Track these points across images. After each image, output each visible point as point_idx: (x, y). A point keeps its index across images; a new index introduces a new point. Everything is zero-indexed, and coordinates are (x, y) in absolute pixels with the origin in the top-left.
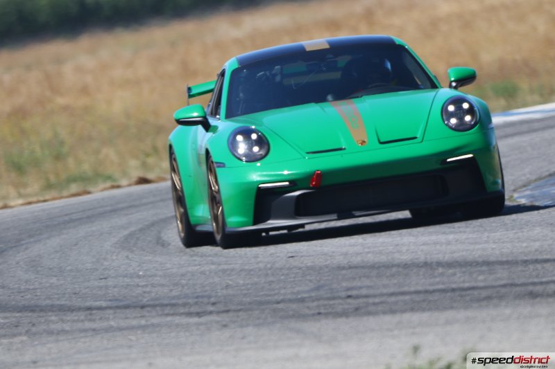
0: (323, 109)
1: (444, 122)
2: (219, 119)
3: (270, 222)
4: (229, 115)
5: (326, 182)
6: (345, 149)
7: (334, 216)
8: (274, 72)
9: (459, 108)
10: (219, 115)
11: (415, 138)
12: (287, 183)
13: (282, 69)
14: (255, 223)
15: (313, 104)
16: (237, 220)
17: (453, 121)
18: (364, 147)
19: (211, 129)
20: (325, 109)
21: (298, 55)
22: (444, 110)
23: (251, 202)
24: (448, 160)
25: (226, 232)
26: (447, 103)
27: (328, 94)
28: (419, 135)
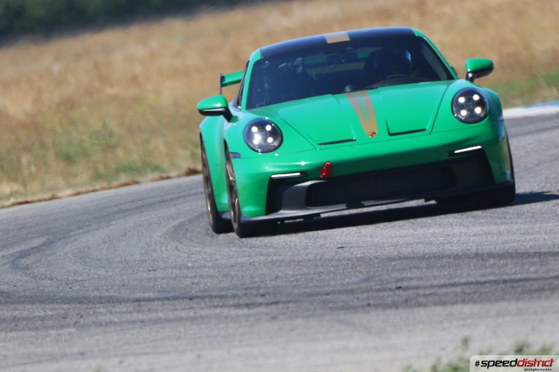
0: (338, 101)
1: (454, 115)
2: (240, 110)
3: (281, 212)
4: (250, 106)
5: (335, 173)
6: (355, 140)
7: (344, 206)
8: (295, 64)
9: (469, 99)
10: (240, 105)
11: (424, 130)
12: (298, 174)
13: (303, 61)
14: (267, 213)
15: (330, 96)
16: (251, 210)
17: (464, 113)
18: (375, 138)
19: (232, 119)
20: (341, 101)
21: (319, 47)
22: (454, 102)
23: (264, 192)
24: (456, 152)
25: (241, 222)
26: (457, 95)
27: (345, 86)
28: (428, 127)
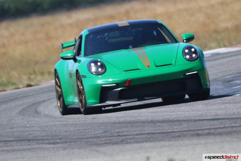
0: (129, 52)
1: (184, 57)
2: (81, 57)
3: (107, 102)
4: (86, 55)
5: (132, 84)
6: (140, 69)
7: (136, 100)
8: (105, 36)
9: (190, 51)
10: (81, 55)
11: (171, 64)
12: (115, 85)
13: (108, 35)
14: (100, 103)
15: (124, 50)
16: (92, 101)
17: (188, 57)
18: (149, 69)
19: (77, 61)
20: (130, 52)
21: (115, 28)
22: (183, 52)
23: (99, 93)
24: (187, 74)
25: (87, 107)
26: (185, 49)
27: (129, 45)
28: (173, 63)
